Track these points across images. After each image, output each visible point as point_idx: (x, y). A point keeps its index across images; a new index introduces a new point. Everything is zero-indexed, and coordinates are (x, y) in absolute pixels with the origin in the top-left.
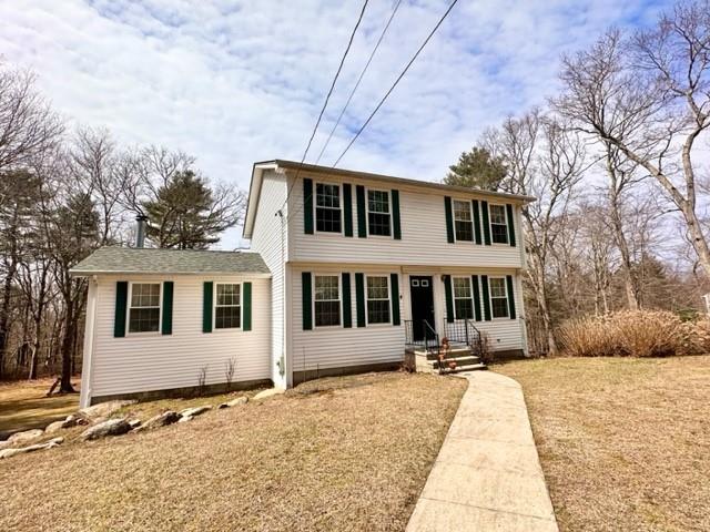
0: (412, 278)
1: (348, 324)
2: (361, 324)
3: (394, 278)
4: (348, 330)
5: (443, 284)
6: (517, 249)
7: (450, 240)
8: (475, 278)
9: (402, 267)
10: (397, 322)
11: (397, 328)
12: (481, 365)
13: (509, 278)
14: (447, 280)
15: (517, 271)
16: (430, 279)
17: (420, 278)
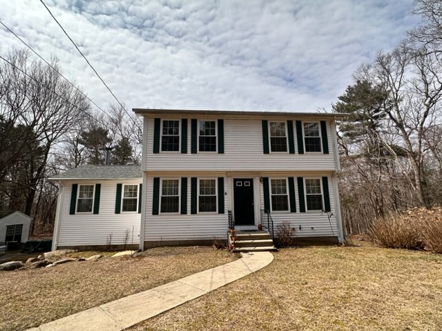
0: (235, 180)
1: (184, 212)
2: (194, 212)
3: (221, 180)
4: (184, 216)
5: (262, 185)
6: (331, 155)
7: (266, 151)
8: (291, 180)
9: (227, 172)
10: (222, 211)
11: (221, 215)
12: (272, 248)
13: (325, 180)
14: (265, 181)
15: (333, 173)
16: (251, 180)
17: (243, 180)
